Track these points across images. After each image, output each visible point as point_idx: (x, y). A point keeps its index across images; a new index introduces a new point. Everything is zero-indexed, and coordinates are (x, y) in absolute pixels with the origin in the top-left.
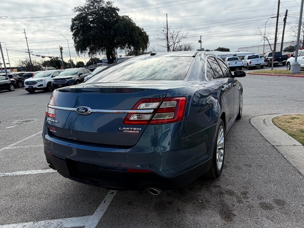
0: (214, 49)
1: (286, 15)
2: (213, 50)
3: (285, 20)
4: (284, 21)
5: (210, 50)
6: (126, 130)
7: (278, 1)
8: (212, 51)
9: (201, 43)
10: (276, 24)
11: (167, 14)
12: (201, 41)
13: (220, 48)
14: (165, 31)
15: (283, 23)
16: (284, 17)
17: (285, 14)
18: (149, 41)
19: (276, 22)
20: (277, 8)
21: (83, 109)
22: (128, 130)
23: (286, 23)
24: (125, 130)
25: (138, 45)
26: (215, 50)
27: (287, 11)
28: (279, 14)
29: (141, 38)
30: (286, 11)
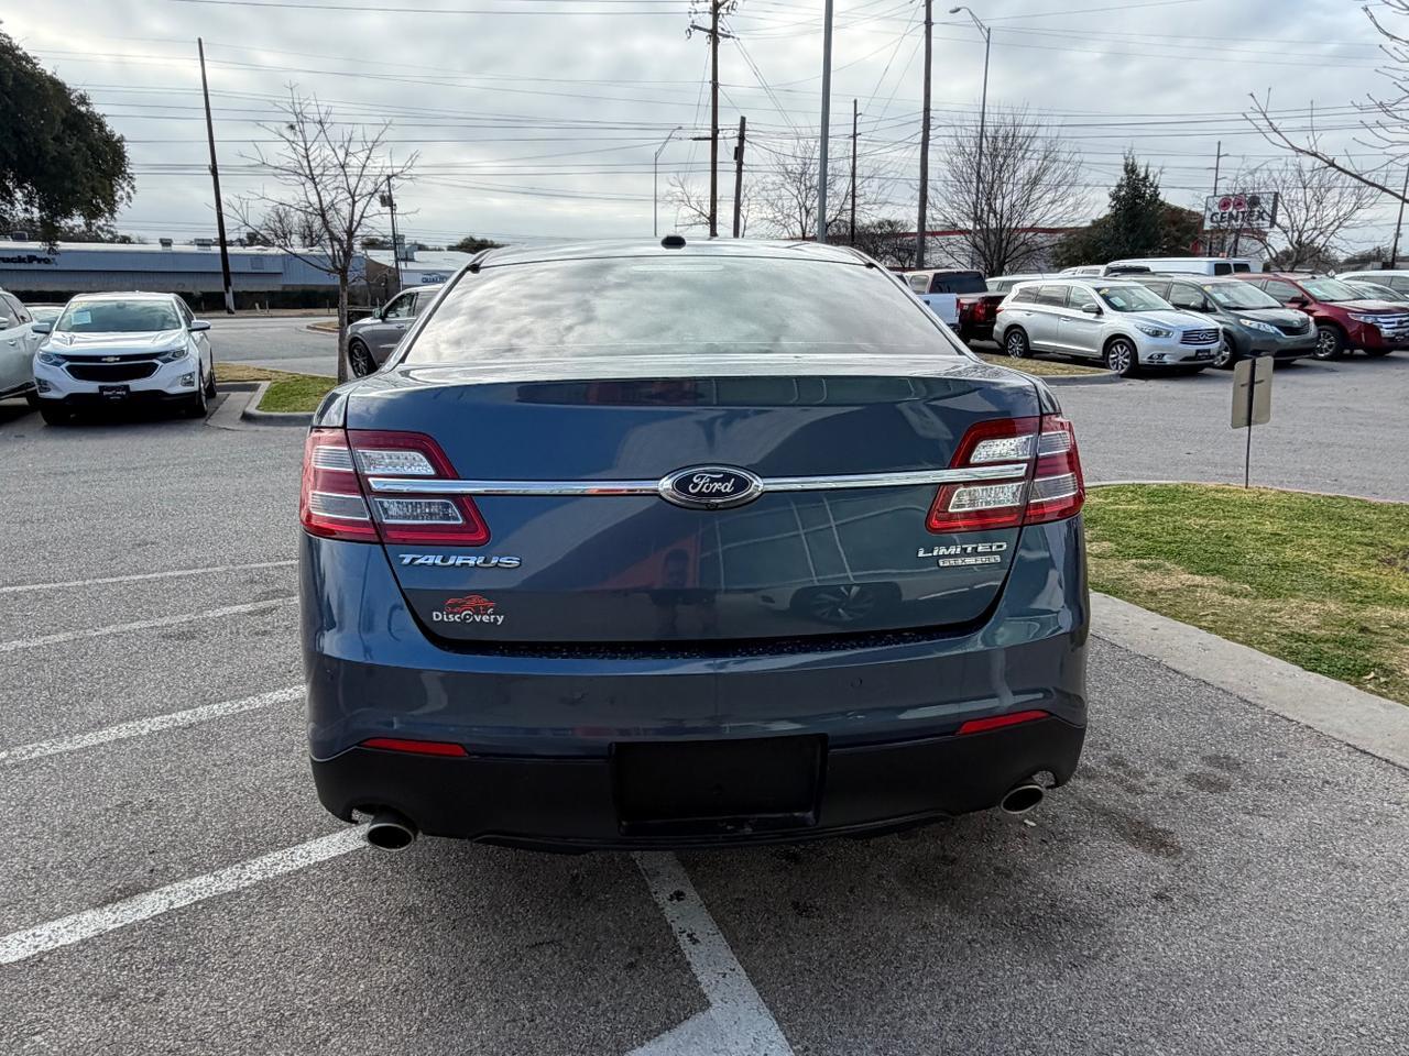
0: (447, 244)
1: (742, 138)
2: (444, 245)
3: (739, 153)
4: (735, 158)
5: (430, 244)
6: (949, 554)
7: (711, 79)
8: (435, 250)
9: (392, 209)
10: (709, 167)
11: (200, 40)
12: (390, 197)
13: (472, 240)
14: (297, 128)
15: (735, 167)
16: (736, 143)
17: (737, 133)
18: (128, 171)
19: (709, 159)
20: (710, 104)
21: (722, 480)
22: (956, 556)
23: (744, 168)
24: (944, 556)
25: (68, 184)
26: (451, 248)
27: (743, 119)
28: (719, 127)
29: (81, 144)
30: (739, 122)
